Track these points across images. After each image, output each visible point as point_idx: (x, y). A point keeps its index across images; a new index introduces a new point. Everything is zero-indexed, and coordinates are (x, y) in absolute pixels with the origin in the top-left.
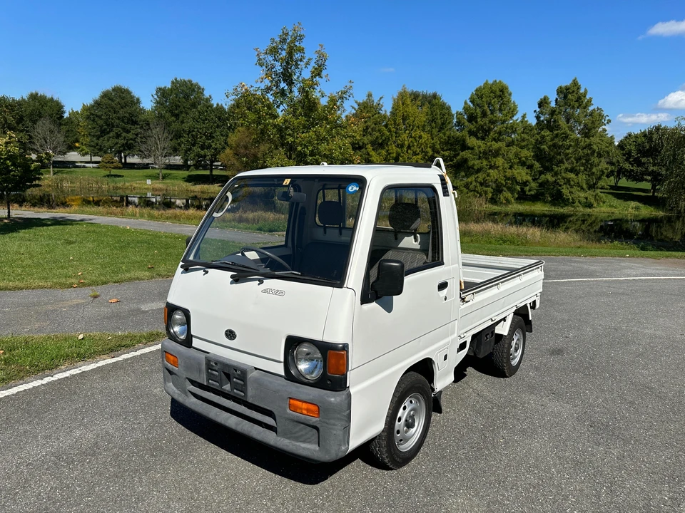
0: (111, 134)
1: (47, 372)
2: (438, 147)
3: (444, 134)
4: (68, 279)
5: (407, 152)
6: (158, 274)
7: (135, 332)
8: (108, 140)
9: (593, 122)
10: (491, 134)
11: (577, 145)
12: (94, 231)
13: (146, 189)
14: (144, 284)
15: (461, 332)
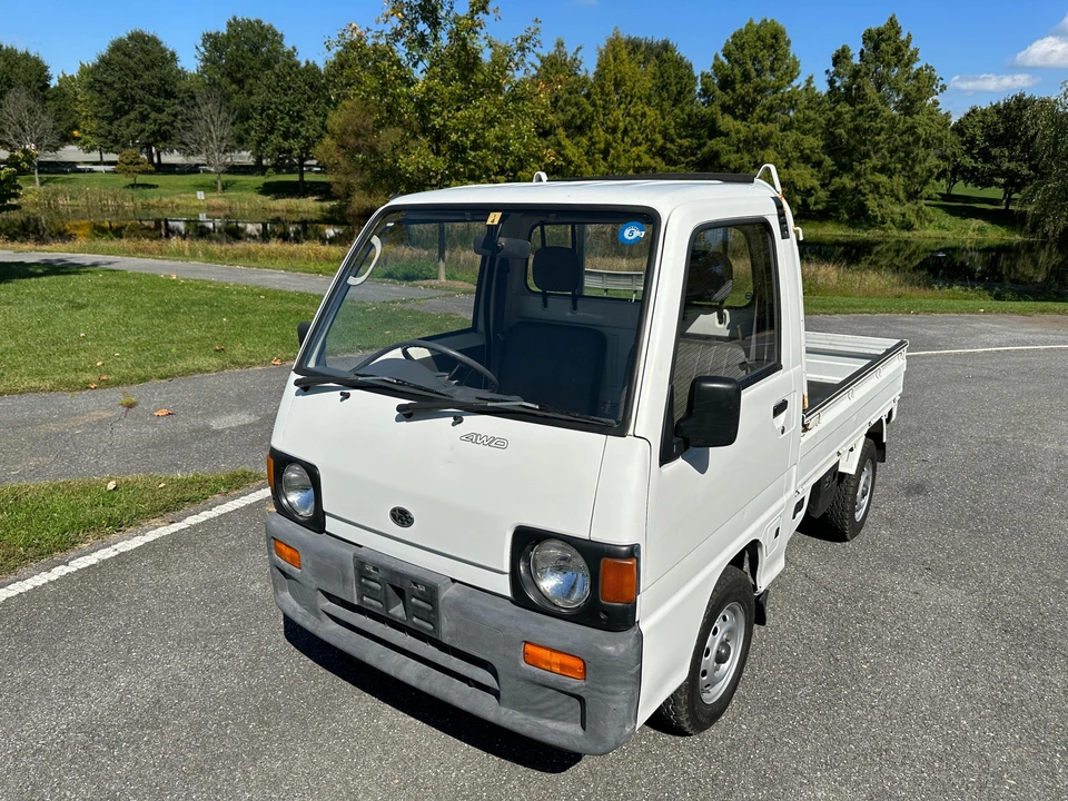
0: (132, 115)
1: (58, 555)
2: (672, 131)
3: (682, 110)
4: (80, 374)
5: (623, 141)
6: (233, 362)
7: (204, 471)
8: (128, 126)
9: (919, 89)
10: (757, 111)
11: (893, 127)
12: (117, 285)
13: (197, 207)
14: (211, 380)
15: (799, 483)
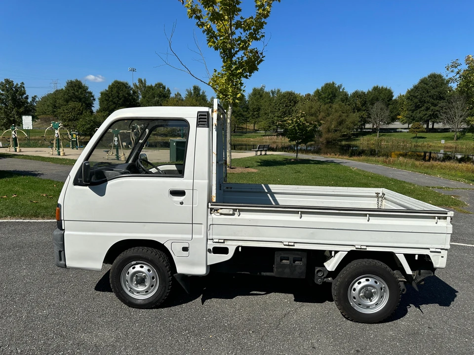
8: (420, 113)
15: (214, 237)
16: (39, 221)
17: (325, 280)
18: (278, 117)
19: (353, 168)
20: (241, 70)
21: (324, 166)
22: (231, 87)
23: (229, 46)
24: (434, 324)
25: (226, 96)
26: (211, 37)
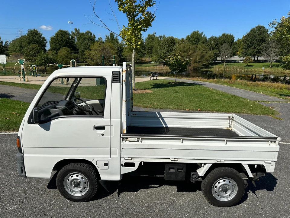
0: (252, 47)
8: (250, 50)
15: (125, 156)
16: (11, 133)
17: (197, 180)
18: (164, 53)
19: (210, 88)
20: (140, 26)
21: (192, 87)
22: (134, 37)
23: (132, 10)
24: (265, 205)
25: (131, 44)
26: (121, 4)
